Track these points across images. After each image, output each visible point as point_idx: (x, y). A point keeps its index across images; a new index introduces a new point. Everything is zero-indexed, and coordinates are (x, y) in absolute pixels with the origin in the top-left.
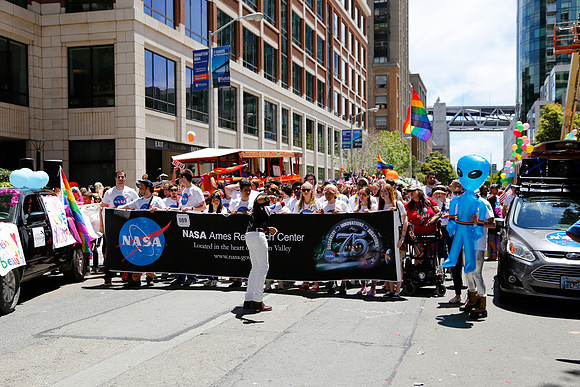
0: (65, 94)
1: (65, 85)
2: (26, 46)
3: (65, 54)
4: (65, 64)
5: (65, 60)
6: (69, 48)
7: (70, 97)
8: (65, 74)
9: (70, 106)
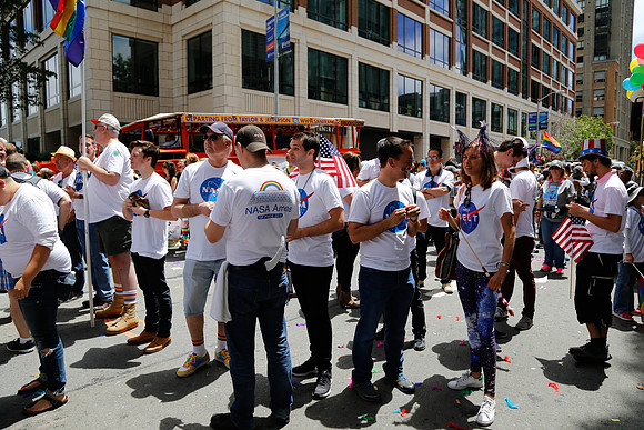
0: (185, 83)
1: (185, 74)
2: (157, 43)
3: (185, 47)
4: (185, 56)
5: (185, 51)
6: (188, 40)
7: (189, 84)
8: (185, 65)
9: (189, 93)
